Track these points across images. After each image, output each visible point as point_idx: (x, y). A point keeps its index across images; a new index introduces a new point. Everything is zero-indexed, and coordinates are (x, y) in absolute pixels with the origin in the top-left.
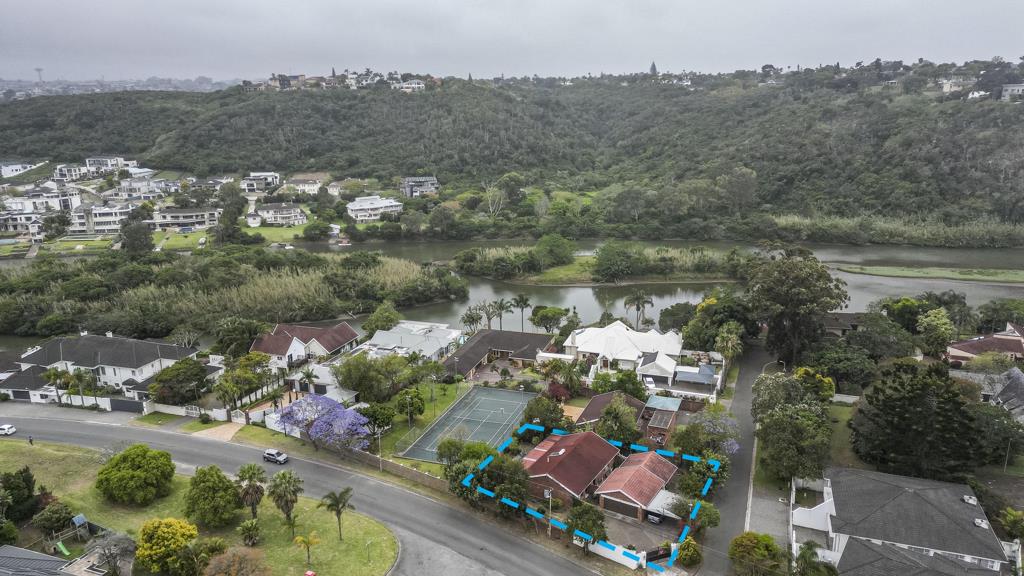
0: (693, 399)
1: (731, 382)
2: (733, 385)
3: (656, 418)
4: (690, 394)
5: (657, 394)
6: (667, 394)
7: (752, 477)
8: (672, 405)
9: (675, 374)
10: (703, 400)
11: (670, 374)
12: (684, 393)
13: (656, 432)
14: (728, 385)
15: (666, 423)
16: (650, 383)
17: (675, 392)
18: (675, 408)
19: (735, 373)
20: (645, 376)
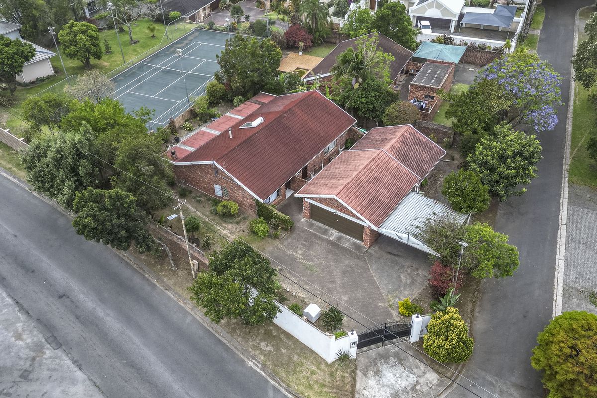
0: (482, 48)
1: (534, 29)
2: (538, 32)
3: (425, 72)
4: (478, 41)
5: (433, 41)
6: (447, 41)
7: (566, 167)
8: (452, 55)
9: (461, 16)
10: (496, 49)
11: (455, 16)
12: (470, 40)
13: (421, 93)
14: (531, 33)
15: (439, 79)
16: (426, 27)
17: (457, 38)
18: (456, 60)
19: (541, 19)
20: (420, 19)
